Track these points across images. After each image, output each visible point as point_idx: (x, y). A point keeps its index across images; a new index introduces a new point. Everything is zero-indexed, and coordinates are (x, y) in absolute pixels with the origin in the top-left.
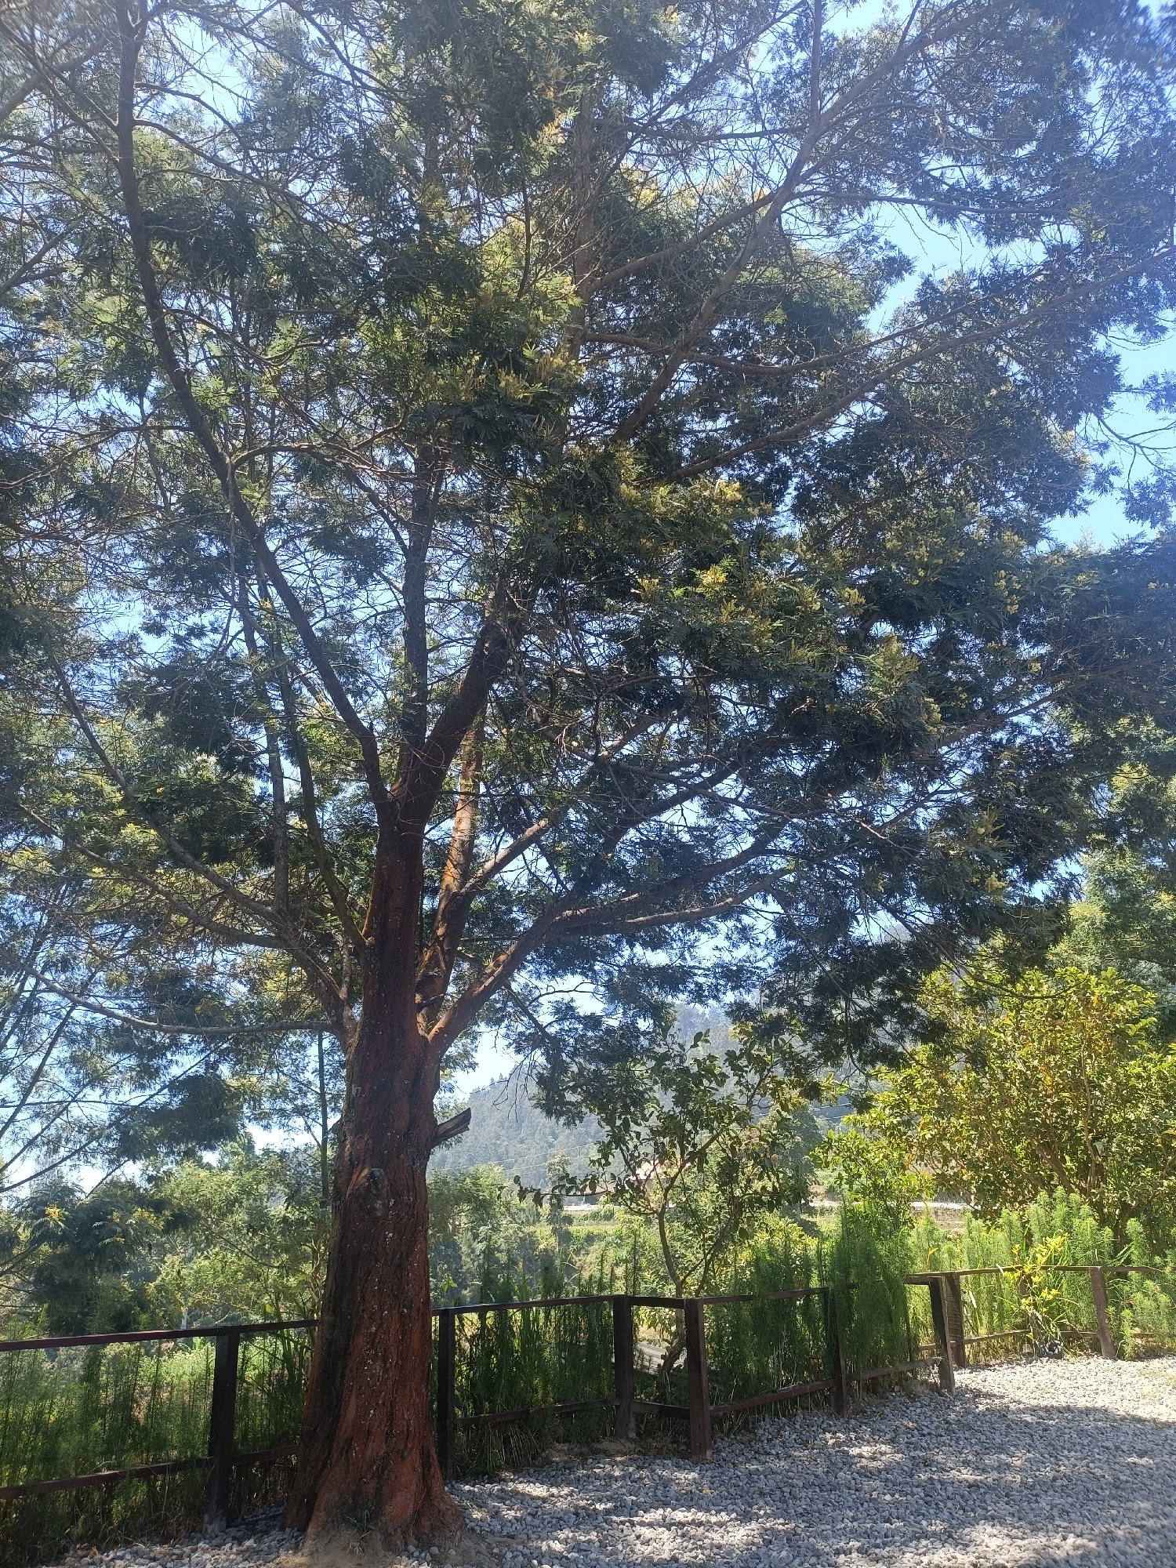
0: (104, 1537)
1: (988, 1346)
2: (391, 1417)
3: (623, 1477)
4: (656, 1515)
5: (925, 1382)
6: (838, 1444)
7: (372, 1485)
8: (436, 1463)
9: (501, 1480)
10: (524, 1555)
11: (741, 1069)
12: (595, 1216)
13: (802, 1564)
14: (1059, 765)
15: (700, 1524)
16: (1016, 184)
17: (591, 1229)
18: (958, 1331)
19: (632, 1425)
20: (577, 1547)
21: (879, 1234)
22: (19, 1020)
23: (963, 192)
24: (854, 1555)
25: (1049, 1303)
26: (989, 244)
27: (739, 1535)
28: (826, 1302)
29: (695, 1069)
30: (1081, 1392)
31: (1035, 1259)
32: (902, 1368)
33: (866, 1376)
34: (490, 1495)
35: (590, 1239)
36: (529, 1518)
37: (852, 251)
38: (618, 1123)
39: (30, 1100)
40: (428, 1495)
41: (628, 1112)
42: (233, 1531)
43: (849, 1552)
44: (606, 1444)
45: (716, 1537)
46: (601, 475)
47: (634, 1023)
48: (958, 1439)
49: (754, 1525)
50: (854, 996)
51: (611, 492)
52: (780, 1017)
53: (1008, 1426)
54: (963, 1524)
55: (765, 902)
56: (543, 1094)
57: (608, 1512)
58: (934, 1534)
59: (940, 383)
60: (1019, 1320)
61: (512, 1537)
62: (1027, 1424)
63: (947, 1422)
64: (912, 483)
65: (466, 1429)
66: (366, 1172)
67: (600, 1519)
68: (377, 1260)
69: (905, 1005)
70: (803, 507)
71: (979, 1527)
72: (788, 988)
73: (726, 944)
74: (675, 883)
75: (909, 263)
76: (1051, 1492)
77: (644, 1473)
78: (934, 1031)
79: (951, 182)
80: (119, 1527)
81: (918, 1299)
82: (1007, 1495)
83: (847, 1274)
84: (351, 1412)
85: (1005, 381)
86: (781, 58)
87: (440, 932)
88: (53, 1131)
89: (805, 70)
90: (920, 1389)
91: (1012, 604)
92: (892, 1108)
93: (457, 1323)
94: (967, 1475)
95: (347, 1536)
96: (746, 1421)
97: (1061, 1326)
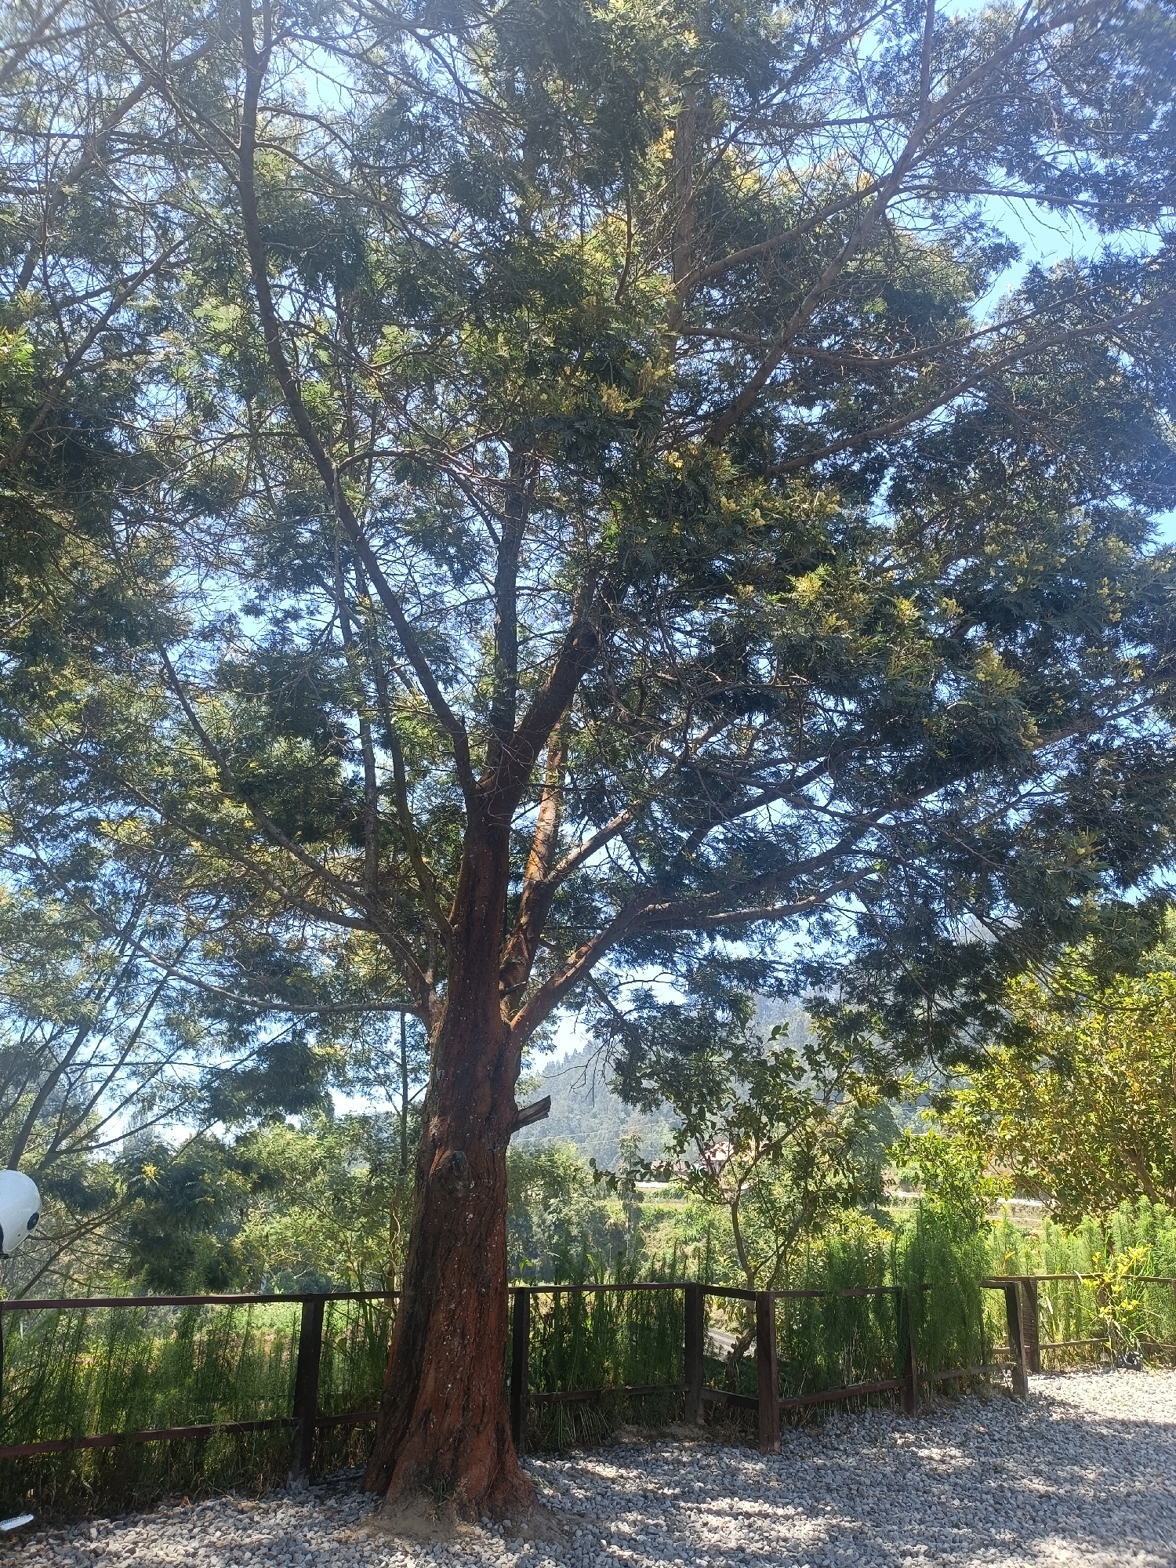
0: (196, 1486)
1: (1064, 1352)
2: (467, 1391)
3: (691, 1463)
4: (723, 1504)
5: (997, 1386)
6: (907, 1445)
7: (449, 1456)
8: (510, 1439)
9: (571, 1458)
10: (594, 1535)
11: (818, 1064)
12: (666, 1194)
13: (868, 1562)
14: (1158, 769)
15: (766, 1516)
16: (1132, 167)
17: (661, 1206)
18: (1033, 1337)
19: (701, 1411)
20: (645, 1530)
21: (955, 1236)
22: (118, 983)
23: (1076, 178)
24: (921, 1558)
25: (1128, 1313)
26: (1102, 231)
27: (805, 1530)
28: (899, 1301)
29: (772, 1062)
30: (1160, 1407)
31: (1115, 1268)
32: (975, 1371)
33: (939, 1378)
34: (561, 1471)
35: (660, 1216)
36: (599, 1498)
37: (957, 238)
38: (694, 1111)
39: (127, 1060)
40: (502, 1469)
41: (705, 1101)
42: (316, 1489)
43: (916, 1555)
44: (674, 1429)
45: (783, 1530)
46: (697, 482)
47: (713, 1014)
48: (1030, 1448)
49: (820, 1520)
50: (937, 996)
51: (707, 500)
52: (859, 1014)
53: (1083, 1437)
54: (1033, 1535)
55: (848, 899)
56: (621, 1079)
57: (676, 1497)
58: (1004, 1543)
59: (1045, 373)
60: (1097, 1328)
61: (582, 1516)
62: (1102, 1437)
63: (1019, 1429)
64: (1014, 475)
65: (538, 1406)
66: (448, 1153)
67: (668, 1503)
68: (457, 1240)
69: (990, 1008)
70: (898, 498)
71: (1049, 1540)
72: (870, 985)
73: (808, 939)
74: (758, 881)
75: (1016, 250)
76: (1124, 1508)
77: (712, 1460)
78: (1019, 1035)
79: (1062, 168)
80: (210, 1478)
81: (993, 1303)
82: (1079, 1508)
83: (922, 1275)
84: (430, 1384)
85: (1115, 372)
86: (890, 40)
87: (523, 920)
88: (147, 1090)
89: (914, 52)
90: (992, 1393)
91: (1114, 612)
92: (972, 1106)
93: (532, 1301)
94: (1038, 1485)
95: (424, 1503)
96: (815, 1415)
97: (1141, 1337)
